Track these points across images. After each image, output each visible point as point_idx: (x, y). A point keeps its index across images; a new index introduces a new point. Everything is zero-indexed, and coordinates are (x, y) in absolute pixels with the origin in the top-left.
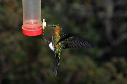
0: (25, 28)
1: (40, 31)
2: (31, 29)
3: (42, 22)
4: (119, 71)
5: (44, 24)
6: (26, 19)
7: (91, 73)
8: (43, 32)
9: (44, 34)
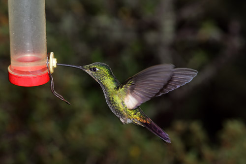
0: (14, 70)
1: (44, 76)
2: (28, 73)
3: (49, 58)
4: (188, 149)
5: (53, 62)
6: (16, 53)
7: (134, 152)
8: (51, 79)
9: (52, 82)
